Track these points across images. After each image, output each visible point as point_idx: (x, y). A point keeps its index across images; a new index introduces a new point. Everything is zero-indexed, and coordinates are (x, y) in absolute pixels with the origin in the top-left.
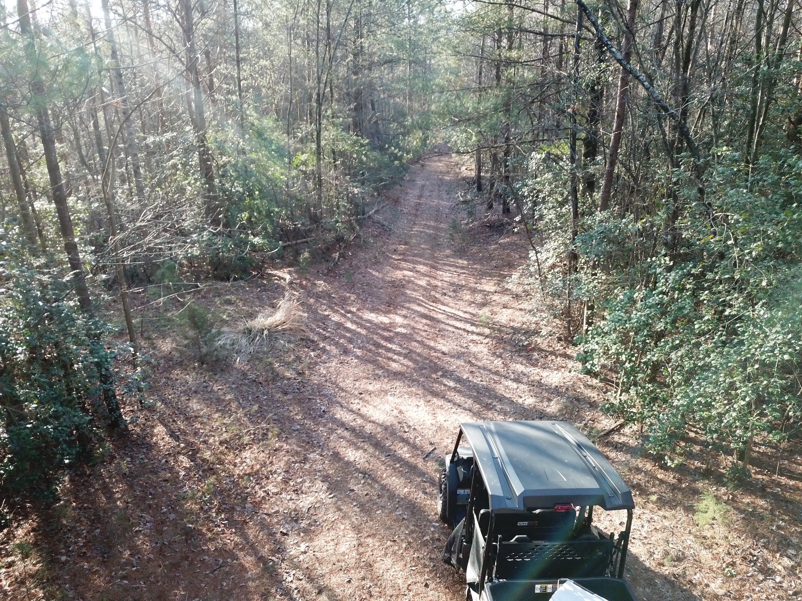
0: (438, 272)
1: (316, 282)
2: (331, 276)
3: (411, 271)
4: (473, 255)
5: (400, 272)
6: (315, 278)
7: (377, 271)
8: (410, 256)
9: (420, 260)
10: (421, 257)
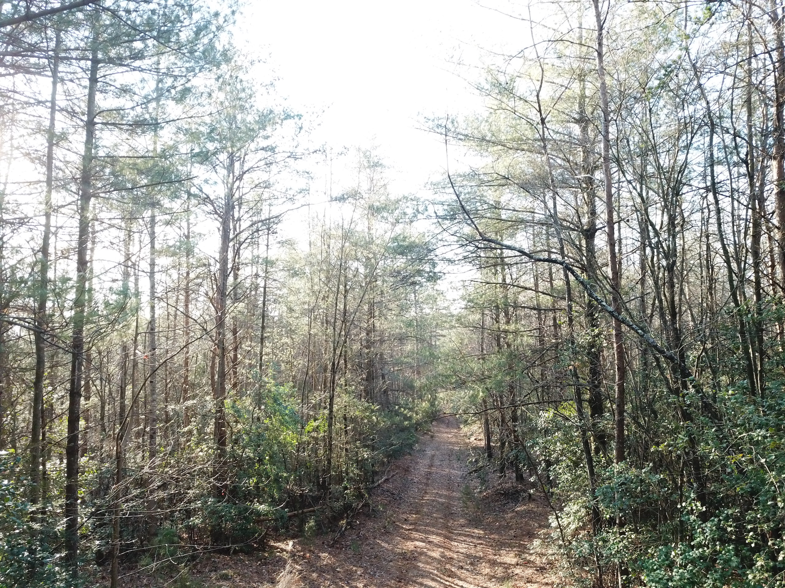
0: (453, 543)
1: (321, 554)
2: (337, 548)
3: (424, 542)
4: (489, 524)
5: (411, 543)
6: (320, 550)
7: (387, 542)
8: (422, 525)
9: (432, 529)
10: (433, 527)
